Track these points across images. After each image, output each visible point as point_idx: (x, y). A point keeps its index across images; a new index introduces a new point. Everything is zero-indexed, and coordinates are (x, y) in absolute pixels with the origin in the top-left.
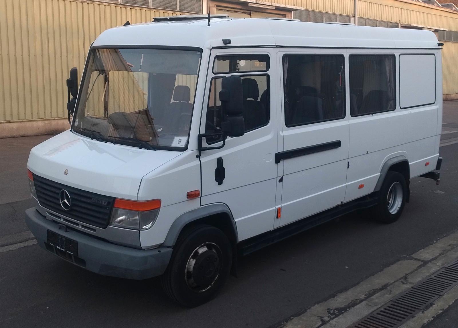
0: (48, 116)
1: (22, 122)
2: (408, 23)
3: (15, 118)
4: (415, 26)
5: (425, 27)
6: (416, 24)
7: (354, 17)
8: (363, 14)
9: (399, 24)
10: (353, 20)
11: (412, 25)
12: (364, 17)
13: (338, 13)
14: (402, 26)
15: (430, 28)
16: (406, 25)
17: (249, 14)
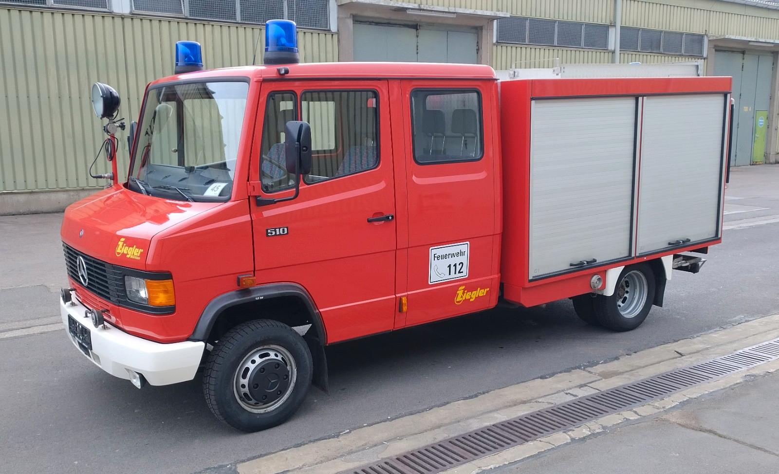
0: (73, 184)
1: (32, 193)
2: (720, 34)
3: (21, 188)
5: (753, 40)
6: (739, 35)
7: (615, 26)
8: (631, 21)
9: (705, 36)
10: (612, 32)
11: (727, 37)
12: (635, 26)
13: (583, 21)
14: (710, 39)
15: (764, 41)
16: (716, 37)
17: (414, 28)
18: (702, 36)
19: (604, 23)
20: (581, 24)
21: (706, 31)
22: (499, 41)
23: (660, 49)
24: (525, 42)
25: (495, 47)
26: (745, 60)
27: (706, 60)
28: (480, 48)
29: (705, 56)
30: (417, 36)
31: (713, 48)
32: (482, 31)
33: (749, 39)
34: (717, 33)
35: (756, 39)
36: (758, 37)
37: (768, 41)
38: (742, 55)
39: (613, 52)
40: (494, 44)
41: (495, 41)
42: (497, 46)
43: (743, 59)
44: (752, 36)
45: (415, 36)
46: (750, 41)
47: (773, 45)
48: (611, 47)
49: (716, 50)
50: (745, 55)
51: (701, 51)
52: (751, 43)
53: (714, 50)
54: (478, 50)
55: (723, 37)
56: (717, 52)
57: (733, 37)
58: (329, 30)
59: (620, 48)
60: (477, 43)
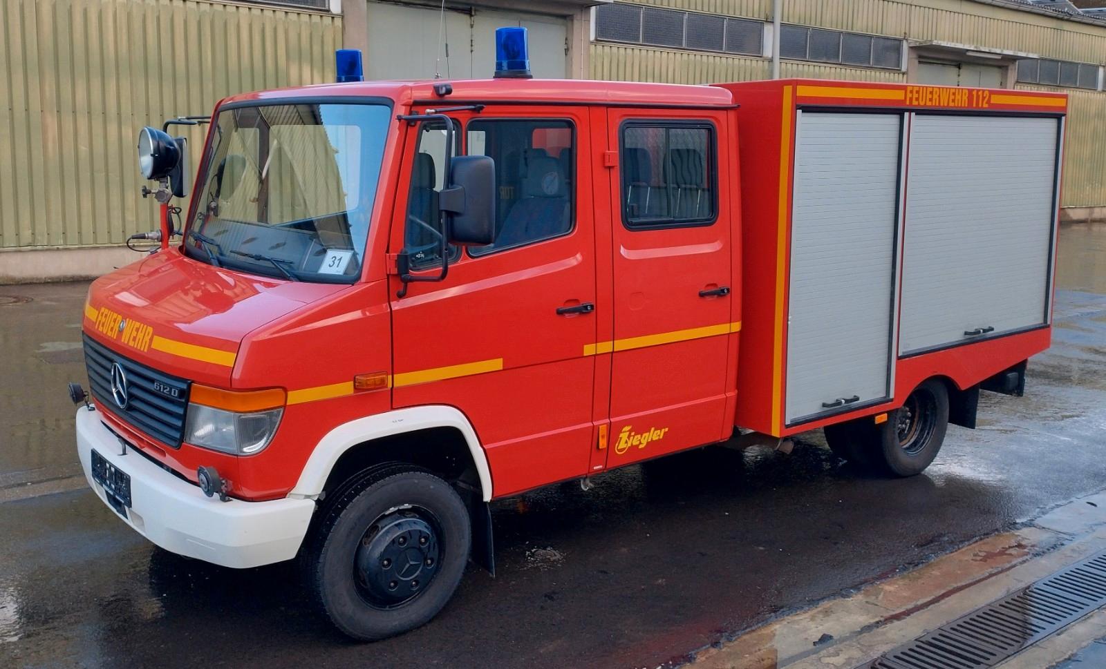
2: (925, 39)
4: (942, 45)
5: (972, 49)
6: (953, 42)
7: (773, 22)
8: (797, 17)
9: (904, 41)
10: (768, 30)
11: (935, 43)
12: (802, 23)
13: (725, 13)
14: (911, 45)
15: (987, 51)
16: (920, 43)
17: (467, 14)
18: (900, 41)
19: (756, 17)
20: (722, 18)
21: (905, 33)
22: (599, 39)
23: (838, 58)
24: (638, 40)
25: (593, 47)
26: (960, 77)
27: (905, 76)
28: (570, 49)
29: (904, 69)
30: (472, 26)
31: (917, 58)
32: (573, 24)
33: (967, 47)
34: (921, 37)
35: (976, 47)
36: (979, 45)
37: (994, 50)
38: (957, 69)
39: (771, 61)
40: (592, 43)
41: (592, 37)
42: (595, 45)
43: (959, 75)
44: (971, 43)
45: (469, 26)
46: (968, 50)
47: (999, 57)
48: (768, 53)
49: (920, 62)
50: (961, 70)
51: (898, 63)
52: (970, 54)
53: (916, 61)
54: (567, 50)
55: (929, 44)
56: (922, 65)
57: (944, 44)
58: (328, 11)
59: (780, 55)
60: (566, 39)
